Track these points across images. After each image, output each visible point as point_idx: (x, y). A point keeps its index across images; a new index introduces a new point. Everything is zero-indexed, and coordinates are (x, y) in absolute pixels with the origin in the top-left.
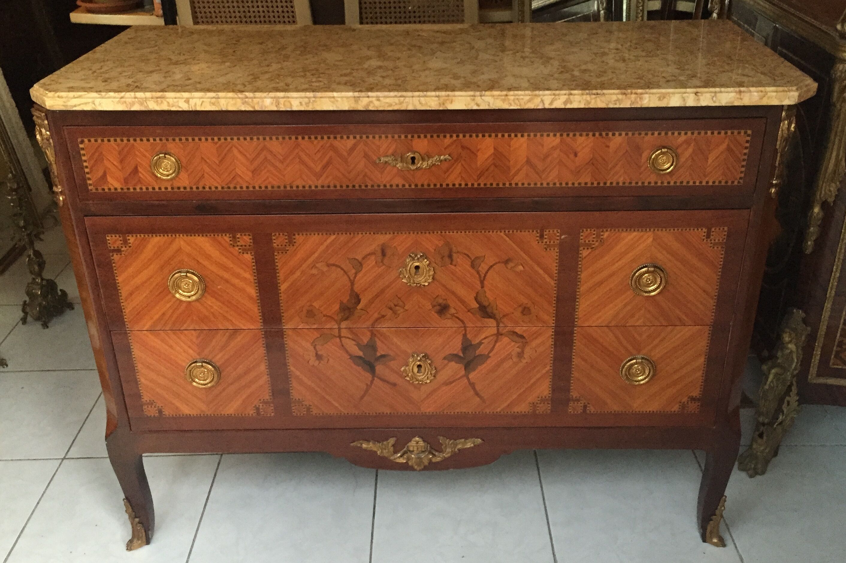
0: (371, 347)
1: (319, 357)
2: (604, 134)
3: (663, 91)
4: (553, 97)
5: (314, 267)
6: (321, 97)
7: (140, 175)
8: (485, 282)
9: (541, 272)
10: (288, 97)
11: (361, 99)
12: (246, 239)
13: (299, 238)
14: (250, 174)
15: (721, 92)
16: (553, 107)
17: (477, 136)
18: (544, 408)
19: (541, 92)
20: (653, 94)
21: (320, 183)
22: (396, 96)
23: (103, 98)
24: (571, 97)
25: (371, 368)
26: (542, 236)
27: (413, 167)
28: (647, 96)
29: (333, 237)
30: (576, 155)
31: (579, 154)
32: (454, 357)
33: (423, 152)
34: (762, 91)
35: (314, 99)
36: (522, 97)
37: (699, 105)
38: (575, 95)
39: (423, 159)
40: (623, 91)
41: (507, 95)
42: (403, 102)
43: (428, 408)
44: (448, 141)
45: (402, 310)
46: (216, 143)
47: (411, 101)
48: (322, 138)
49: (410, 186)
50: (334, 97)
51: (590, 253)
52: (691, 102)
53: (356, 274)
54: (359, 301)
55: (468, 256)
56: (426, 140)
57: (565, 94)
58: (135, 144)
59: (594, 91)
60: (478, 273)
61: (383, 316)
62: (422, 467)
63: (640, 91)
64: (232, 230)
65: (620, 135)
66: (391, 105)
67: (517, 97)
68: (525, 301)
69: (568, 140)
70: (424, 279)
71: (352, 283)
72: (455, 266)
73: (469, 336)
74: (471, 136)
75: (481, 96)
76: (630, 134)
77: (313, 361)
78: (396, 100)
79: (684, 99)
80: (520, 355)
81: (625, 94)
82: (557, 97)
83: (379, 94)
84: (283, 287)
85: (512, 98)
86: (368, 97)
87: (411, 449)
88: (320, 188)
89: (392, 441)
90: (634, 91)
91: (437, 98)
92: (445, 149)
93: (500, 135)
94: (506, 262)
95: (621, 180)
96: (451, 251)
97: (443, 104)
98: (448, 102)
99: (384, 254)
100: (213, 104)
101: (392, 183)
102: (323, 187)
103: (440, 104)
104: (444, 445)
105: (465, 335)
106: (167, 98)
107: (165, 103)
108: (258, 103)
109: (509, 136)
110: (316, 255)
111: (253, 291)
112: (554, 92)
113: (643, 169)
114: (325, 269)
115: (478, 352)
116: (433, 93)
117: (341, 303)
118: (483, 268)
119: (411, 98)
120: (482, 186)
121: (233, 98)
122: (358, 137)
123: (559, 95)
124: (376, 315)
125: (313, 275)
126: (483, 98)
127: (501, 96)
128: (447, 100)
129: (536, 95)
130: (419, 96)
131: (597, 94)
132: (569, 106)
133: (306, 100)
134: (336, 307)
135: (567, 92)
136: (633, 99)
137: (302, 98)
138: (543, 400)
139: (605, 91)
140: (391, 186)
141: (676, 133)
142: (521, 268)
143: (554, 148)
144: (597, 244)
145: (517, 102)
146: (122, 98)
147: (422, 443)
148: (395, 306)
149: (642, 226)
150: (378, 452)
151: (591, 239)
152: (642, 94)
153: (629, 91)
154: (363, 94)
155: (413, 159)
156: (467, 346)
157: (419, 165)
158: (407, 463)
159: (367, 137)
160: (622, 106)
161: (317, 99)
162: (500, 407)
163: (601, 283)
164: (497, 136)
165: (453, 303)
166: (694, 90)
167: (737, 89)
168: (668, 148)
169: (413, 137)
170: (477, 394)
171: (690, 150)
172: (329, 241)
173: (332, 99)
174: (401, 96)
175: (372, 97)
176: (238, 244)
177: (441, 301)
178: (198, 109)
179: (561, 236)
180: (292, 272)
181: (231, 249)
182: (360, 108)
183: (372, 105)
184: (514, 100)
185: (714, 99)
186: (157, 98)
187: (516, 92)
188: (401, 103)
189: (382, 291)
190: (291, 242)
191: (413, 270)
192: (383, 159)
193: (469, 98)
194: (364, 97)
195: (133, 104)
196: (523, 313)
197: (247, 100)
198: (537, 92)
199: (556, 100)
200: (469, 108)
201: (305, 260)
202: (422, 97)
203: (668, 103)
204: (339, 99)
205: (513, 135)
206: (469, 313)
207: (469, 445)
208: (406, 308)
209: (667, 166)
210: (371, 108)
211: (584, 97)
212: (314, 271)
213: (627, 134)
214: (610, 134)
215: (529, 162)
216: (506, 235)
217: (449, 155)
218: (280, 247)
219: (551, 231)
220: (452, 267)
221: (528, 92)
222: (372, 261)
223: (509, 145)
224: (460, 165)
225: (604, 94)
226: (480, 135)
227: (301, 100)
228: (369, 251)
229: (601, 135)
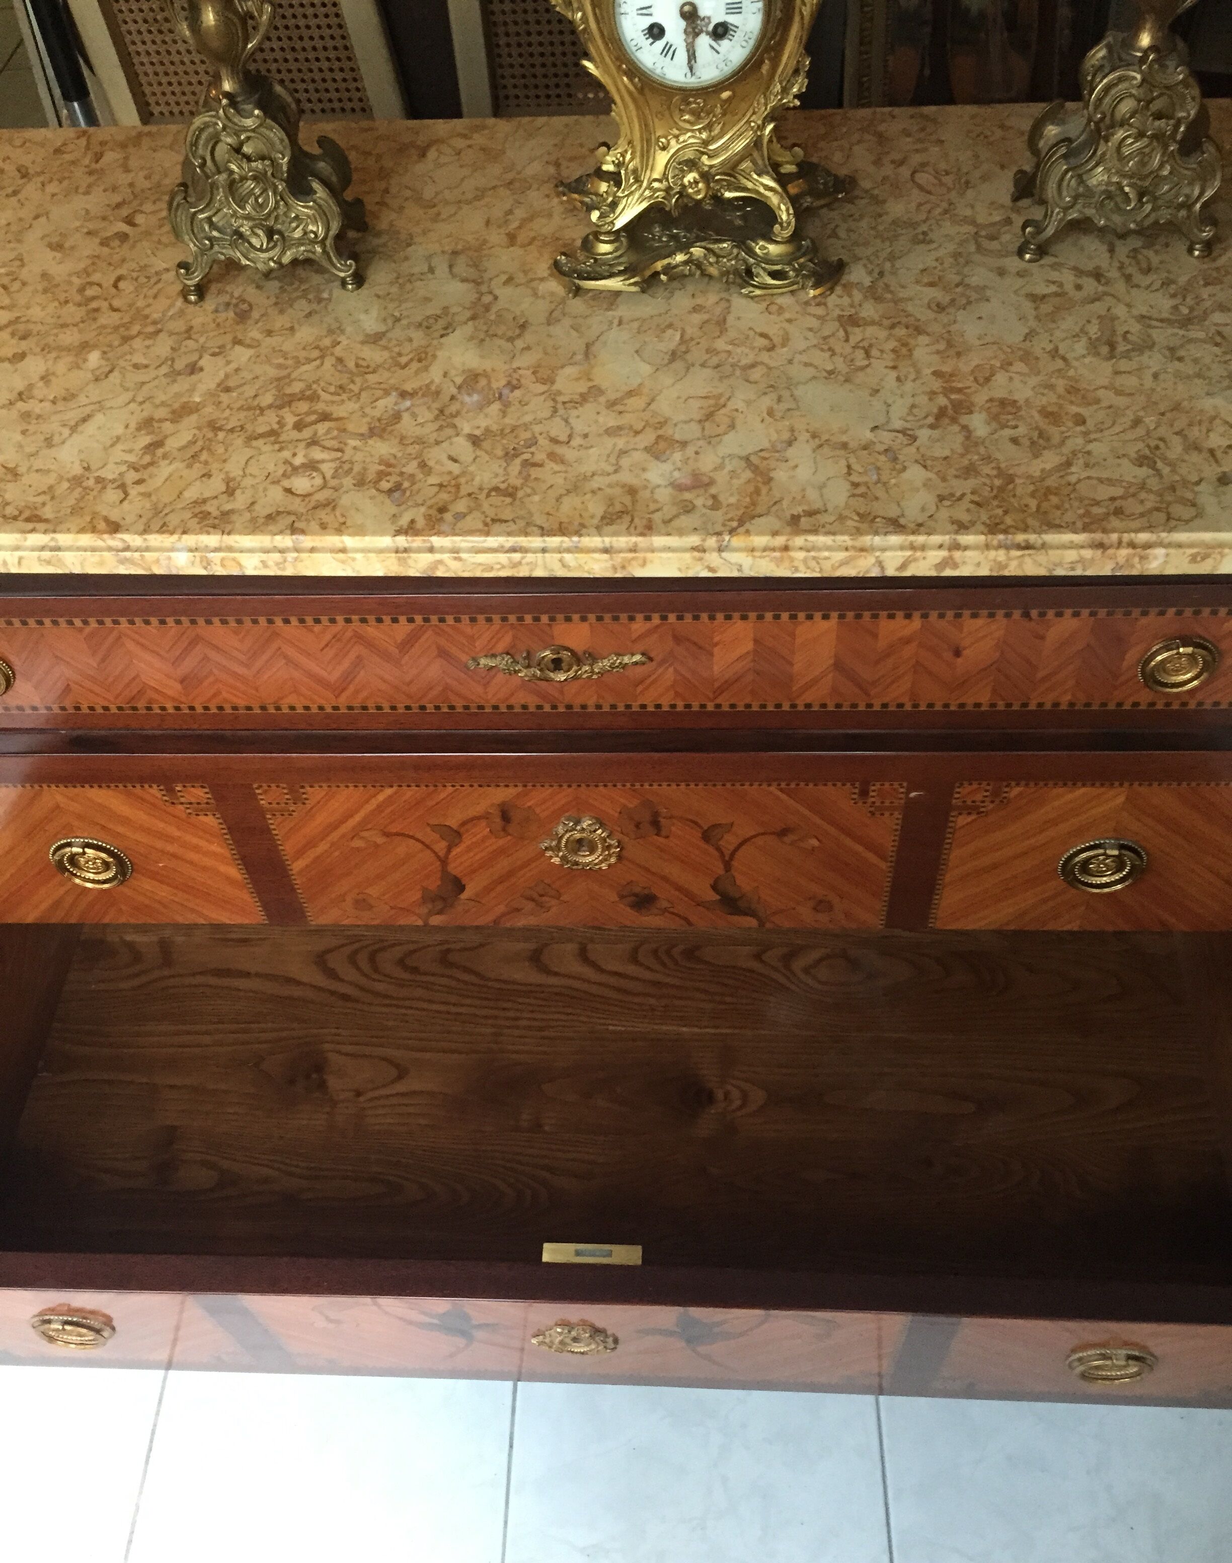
2: (1034, 613)
3: (1207, 536)
4: (908, 553)
5: (357, 836)
6: (312, 550)
8: (735, 863)
9: (860, 848)
10: (230, 549)
11: (413, 555)
12: (199, 793)
13: (315, 793)
14: (176, 685)
16: (908, 573)
17: (712, 618)
19: (877, 540)
20: (1180, 546)
21: (342, 701)
22: (501, 548)
24: (957, 555)
26: (864, 793)
28: (1160, 552)
29: (389, 791)
30: (957, 653)
31: (966, 653)
33: (579, 648)
35: (295, 555)
36: (826, 554)
38: (966, 548)
39: (582, 663)
40: (1098, 536)
41: (786, 548)
42: (520, 563)
44: (639, 626)
45: (554, 902)
46: (81, 630)
47: (540, 562)
48: (333, 621)
49: (554, 707)
50: (343, 550)
51: (973, 821)
53: (449, 849)
54: (462, 888)
55: (696, 823)
56: (586, 625)
57: (941, 547)
59: (1020, 538)
60: (718, 849)
61: (518, 910)
63: (1144, 537)
64: (162, 779)
65: (1076, 615)
66: (489, 567)
67: (813, 554)
68: (821, 892)
69: (942, 624)
70: (598, 860)
71: (444, 862)
72: (667, 837)
74: (697, 618)
75: (720, 550)
76: (1102, 613)
78: (503, 558)
81: (1101, 546)
82: (919, 554)
83: (458, 541)
84: (297, 866)
85: (801, 555)
86: (431, 550)
88: (344, 711)
90: (1126, 537)
91: (606, 556)
92: (634, 643)
93: (769, 616)
94: (782, 833)
95: (1065, 700)
96: (656, 814)
97: (623, 567)
98: (634, 563)
99: (506, 818)
101: (512, 701)
102: (350, 708)
103: (615, 568)
108: (157, 561)
109: (793, 617)
110: (358, 818)
111: (234, 872)
112: (912, 538)
113: (1123, 679)
114: (380, 840)
116: (596, 541)
117: (424, 889)
118: (729, 842)
119: (540, 555)
120: (725, 708)
121: (92, 547)
122: (419, 619)
123: (923, 548)
124: (501, 909)
125: (358, 849)
126: (724, 554)
127: (773, 549)
128: (633, 559)
129: (862, 550)
130: (559, 550)
131: (1028, 547)
132: (948, 572)
133: (277, 556)
134: (416, 896)
135: (946, 539)
136: (1121, 561)
137: (266, 551)
139: (1051, 538)
141: (1223, 612)
142: (814, 842)
143: (907, 641)
144: (992, 806)
145: (813, 564)
148: (542, 896)
149: (1104, 777)
151: (979, 797)
152: (1148, 546)
153: (1114, 537)
154: (418, 542)
155: (558, 661)
157: (572, 673)
159: (442, 620)
160: (1090, 573)
161: (304, 555)
163: (995, 866)
164: (761, 617)
165: (665, 893)
168: (1197, 645)
169: (552, 619)
172: (381, 797)
173: (341, 555)
174: (513, 550)
175: (442, 550)
176: (182, 800)
177: (637, 890)
178: (14, 570)
179: (909, 791)
180: (311, 844)
181: (171, 809)
182: (412, 573)
183: (441, 566)
184: (805, 561)
187: (812, 538)
189: (511, 873)
190: (298, 798)
191: (575, 844)
192: (485, 662)
193: (687, 556)
194: (419, 550)
196: (816, 908)
197: (128, 554)
198: (867, 540)
199: (915, 560)
200: (690, 574)
201: (335, 826)
202: (568, 550)
203: (1214, 567)
204: (359, 556)
205: (801, 616)
206: (700, 908)
208: (565, 898)
209: (1187, 679)
210: (440, 573)
211: (992, 554)
212: (358, 843)
213: (1094, 614)
214: (1051, 614)
215: (838, 666)
216: (781, 790)
217: (643, 654)
218: (274, 805)
219: (887, 785)
220: (661, 839)
221: (844, 539)
222: (482, 830)
223: (793, 635)
224: (671, 670)
225: (1044, 546)
226: (720, 616)
227: (264, 556)
228: (472, 812)
229: (1026, 615)
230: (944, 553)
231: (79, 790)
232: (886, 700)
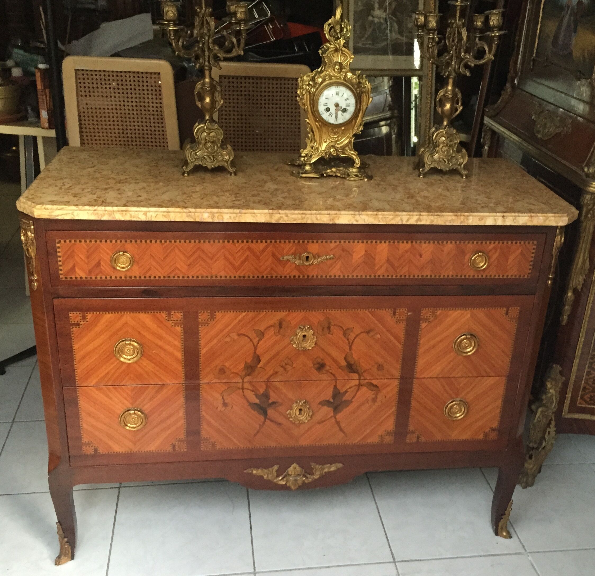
0: (266, 396)
1: (225, 404)
2: (440, 242)
3: (482, 214)
4: (409, 216)
5: (228, 336)
6: (245, 213)
7: (102, 267)
8: (353, 347)
9: (393, 338)
10: (221, 213)
12: (178, 316)
13: (219, 315)
14: (186, 267)
15: (519, 216)
16: (409, 223)
17: (354, 242)
18: (389, 439)
19: (400, 213)
20: (475, 216)
21: (237, 274)
22: (299, 214)
23: (80, 210)
24: (421, 217)
25: (265, 413)
26: (394, 313)
27: (307, 264)
28: (471, 217)
29: (244, 314)
30: (421, 256)
31: (423, 256)
32: (327, 403)
33: (314, 252)
34: (545, 216)
35: (240, 214)
36: (387, 216)
37: (505, 225)
38: (423, 216)
39: (315, 258)
40: (456, 214)
41: (377, 215)
43: (304, 442)
44: (333, 245)
45: (290, 368)
46: (163, 244)
47: (310, 217)
48: (243, 242)
49: (304, 276)
50: (254, 213)
51: (427, 325)
52: (500, 222)
53: (259, 341)
54: (259, 361)
55: (342, 327)
56: (317, 244)
57: (417, 215)
58: (101, 244)
59: (436, 214)
60: (348, 340)
61: (277, 373)
62: (297, 487)
63: (466, 214)
64: (168, 309)
65: (451, 243)
66: (295, 220)
68: (380, 360)
69: (416, 246)
70: (308, 345)
71: (255, 348)
72: (332, 334)
73: (338, 387)
74: (349, 242)
75: (359, 215)
76: (458, 242)
77: (221, 408)
78: (300, 216)
79: (495, 220)
80: (374, 400)
81: (456, 216)
82: (411, 217)
83: (287, 211)
84: (203, 351)
85: (381, 216)
86: (279, 214)
87: (290, 473)
88: (237, 278)
89: (276, 467)
90: (462, 214)
91: (328, 216)
92: (330, 251)
93: (369, 242)
94: (368, 332)
95: (451, 274)
96: (329, 323)
97: (333, 220)
98: (336, 218)
99: (280, 326)
100: (165, 216)
101: (291, 274)
102: (240, 277)
103: (330, 220)
104: (315, 470)
105: (335, 386)
106: (130, 211)
107: (128, 215)
108: (199, 216)
109: (376, 242)
110: (230, 327)
111: (179, 355)
112: (409, 213)
113: (466, 266)
114: (236, 337)
115: (344, 398)
116: (326, 212)
117: (246, 362)
118: (352, 336)
120: (355, 277)
121: (180, 212)
122: (269, 241)
123: (412, 215)
124: (271, 372)
125: (227, 342)
126: (361, 216)
127: (373, 215)
129: (397, 215)
130: (315, 214)
131: (438, 215)
132: (419, 223)
133: (235, 215)
134: (242, 366)
135: (418, 213)
136: (462, 220)
137: (231, 213)
138: (388, 433)
139: (444, 214)
140: (290, 277)
141: (488, 242)
142: (378, 336)
143: (406, 251)
144: (432, 319)
145: (384, 219)
146: (95, 210)
147: (298, 469)
148: (286, 365)
149: (463, 306)
150: (265, 477)
151: (428, 315)
152: (468, 216)
153: (459, 214)
154: (276, 211)
155: (307, 257)
156: (337, 394)
157: (311, 262)
158: (286, 484)
159: (276, 242)
160: (455, 224)
161: (243, 215)
162: (357, 440)
163: (434, 346)
164: (367, 242)
165: (328, 362)
166: (502, 214)
167: (529, 214)
168: (483, 253)
169: (308, 242)
170: (341, 430)
171: (497, 254)
172: (240, 317)
174: (303, 214)
175: (282, 214)
176: (172, 319)
177: (319, 360)
178: (153, 220)
179: (408, 313)
180: (211, 340)
181: (166, 323)
182: (273, 221)
183: (282, 219)
184: (382, 218)
185: (515, 220)
186: (122, 211)
187: (383, 213)
188: (303, 218)
189: (278, 353)
190: (212, 317)
191: (301, 338)
192: (286, 258)
193: (351, 216)
194: (276, 214)
195: (104, 215)
196: (378, 369)
197: (190, 214)
198: (397, 213)
199: (411, 218)
200: (351, 223)
201: (222, 331)
202: (318, 214)
203: (485, 222)
204: (258, 215)
205: (378, 242)
206: (340, 370)
207: (333, 468)
208: (294, 366)
209: (482, 265)
210: (281, 221)
211: (430, 217)
212: (228, 339)
213: (456, 243)
214: (445, 242)
215: (388, 261)
216: (369, 312)
217: (333, 255)
218: (203, 321)
219: (401, 309)
220: (330, 336)
221: (392, 213)
222: (271, 331)
223: (376, 249)
224: (340, 262)
225: (443, 216)
226: (356, 241)
227: (231, 215)
228: (270, 324)
229: (438, 243)
230: (418, 217)
231: (137, 314)
232: (402, 274)
